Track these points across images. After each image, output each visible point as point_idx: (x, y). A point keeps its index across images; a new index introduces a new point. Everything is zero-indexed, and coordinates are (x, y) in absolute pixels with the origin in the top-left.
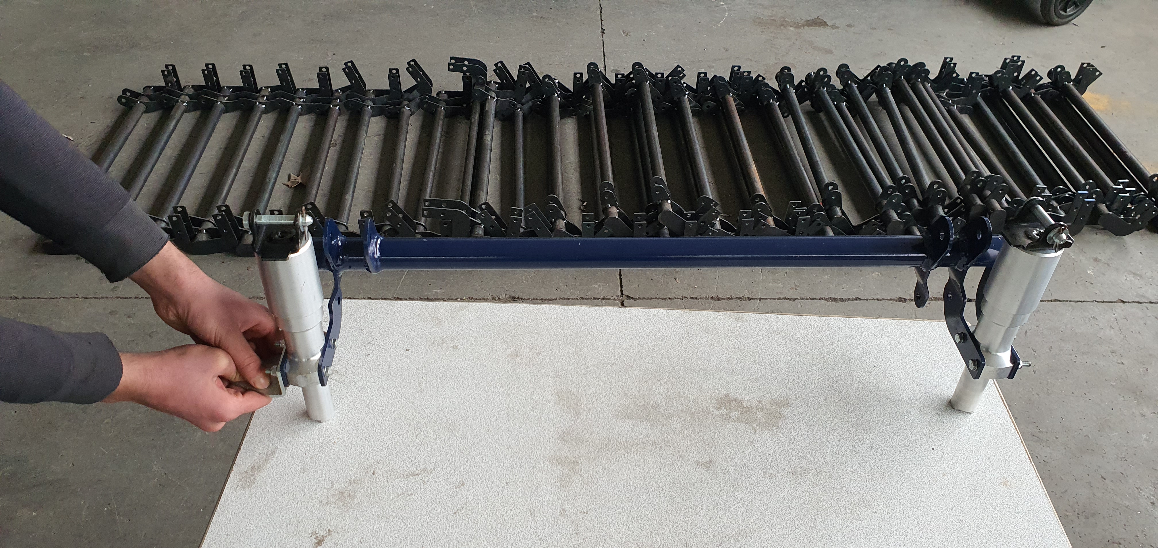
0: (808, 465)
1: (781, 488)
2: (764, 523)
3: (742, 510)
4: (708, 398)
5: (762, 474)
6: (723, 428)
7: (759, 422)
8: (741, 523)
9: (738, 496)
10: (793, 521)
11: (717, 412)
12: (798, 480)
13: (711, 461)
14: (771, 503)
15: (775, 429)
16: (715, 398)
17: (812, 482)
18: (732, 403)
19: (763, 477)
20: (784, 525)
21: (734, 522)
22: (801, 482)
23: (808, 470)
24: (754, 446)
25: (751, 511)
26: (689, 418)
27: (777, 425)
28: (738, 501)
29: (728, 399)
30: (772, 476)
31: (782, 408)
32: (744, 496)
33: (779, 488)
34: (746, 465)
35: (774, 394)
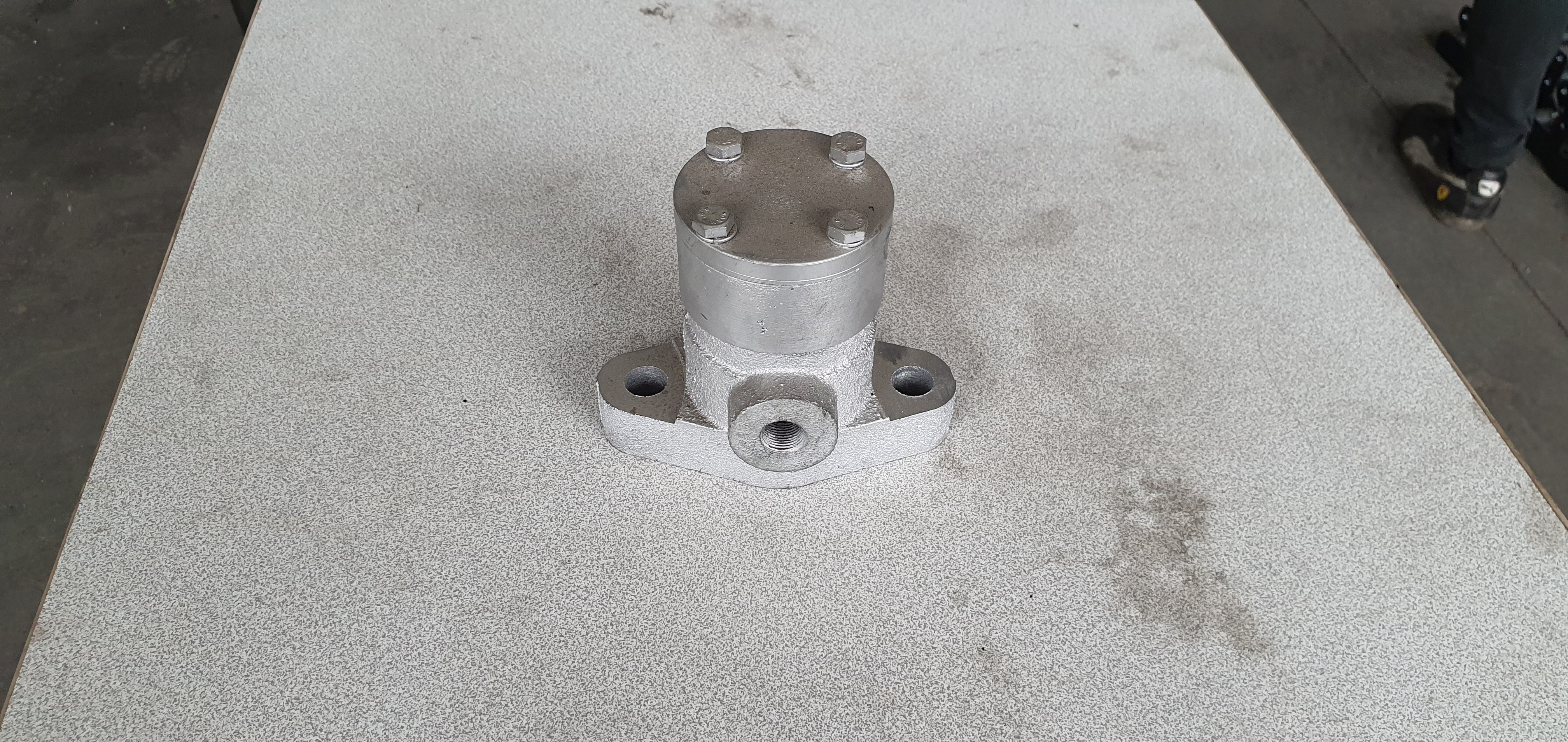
0: (1027, 689)
1: (923, 617)
2: (802, 576)
3: (832, 531)
4: (1174, 462)
5: (957, 576)
6: (1083, 493)
7: (1141, 573)
8: (792, 527)
9: (873, 523)
10: (821, 642)
11: (1133, 480)
12: (966, 662)
13: (962, 469)
14: (870, 594)
15: (1134, 612)
16: (1183, 479)
17: (969, 698)
18: (1181, 513)
19: (947, 577)
20: (806, 620)
21: (789, 513)
22: (960, 669)
23: (1012, 690)
24: (1049, 560)
25: (833, 548)
26: (1086, 425)
27: (1149, 617)
28: (854, 523)
29: (1192, 507)
30: (960, 600)
31: (1224, 634)
32: (874, 535)
33: (921, 613)
34: (976, 542)
35: (1272, 615)
